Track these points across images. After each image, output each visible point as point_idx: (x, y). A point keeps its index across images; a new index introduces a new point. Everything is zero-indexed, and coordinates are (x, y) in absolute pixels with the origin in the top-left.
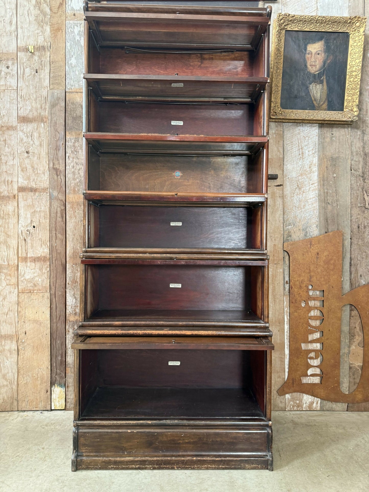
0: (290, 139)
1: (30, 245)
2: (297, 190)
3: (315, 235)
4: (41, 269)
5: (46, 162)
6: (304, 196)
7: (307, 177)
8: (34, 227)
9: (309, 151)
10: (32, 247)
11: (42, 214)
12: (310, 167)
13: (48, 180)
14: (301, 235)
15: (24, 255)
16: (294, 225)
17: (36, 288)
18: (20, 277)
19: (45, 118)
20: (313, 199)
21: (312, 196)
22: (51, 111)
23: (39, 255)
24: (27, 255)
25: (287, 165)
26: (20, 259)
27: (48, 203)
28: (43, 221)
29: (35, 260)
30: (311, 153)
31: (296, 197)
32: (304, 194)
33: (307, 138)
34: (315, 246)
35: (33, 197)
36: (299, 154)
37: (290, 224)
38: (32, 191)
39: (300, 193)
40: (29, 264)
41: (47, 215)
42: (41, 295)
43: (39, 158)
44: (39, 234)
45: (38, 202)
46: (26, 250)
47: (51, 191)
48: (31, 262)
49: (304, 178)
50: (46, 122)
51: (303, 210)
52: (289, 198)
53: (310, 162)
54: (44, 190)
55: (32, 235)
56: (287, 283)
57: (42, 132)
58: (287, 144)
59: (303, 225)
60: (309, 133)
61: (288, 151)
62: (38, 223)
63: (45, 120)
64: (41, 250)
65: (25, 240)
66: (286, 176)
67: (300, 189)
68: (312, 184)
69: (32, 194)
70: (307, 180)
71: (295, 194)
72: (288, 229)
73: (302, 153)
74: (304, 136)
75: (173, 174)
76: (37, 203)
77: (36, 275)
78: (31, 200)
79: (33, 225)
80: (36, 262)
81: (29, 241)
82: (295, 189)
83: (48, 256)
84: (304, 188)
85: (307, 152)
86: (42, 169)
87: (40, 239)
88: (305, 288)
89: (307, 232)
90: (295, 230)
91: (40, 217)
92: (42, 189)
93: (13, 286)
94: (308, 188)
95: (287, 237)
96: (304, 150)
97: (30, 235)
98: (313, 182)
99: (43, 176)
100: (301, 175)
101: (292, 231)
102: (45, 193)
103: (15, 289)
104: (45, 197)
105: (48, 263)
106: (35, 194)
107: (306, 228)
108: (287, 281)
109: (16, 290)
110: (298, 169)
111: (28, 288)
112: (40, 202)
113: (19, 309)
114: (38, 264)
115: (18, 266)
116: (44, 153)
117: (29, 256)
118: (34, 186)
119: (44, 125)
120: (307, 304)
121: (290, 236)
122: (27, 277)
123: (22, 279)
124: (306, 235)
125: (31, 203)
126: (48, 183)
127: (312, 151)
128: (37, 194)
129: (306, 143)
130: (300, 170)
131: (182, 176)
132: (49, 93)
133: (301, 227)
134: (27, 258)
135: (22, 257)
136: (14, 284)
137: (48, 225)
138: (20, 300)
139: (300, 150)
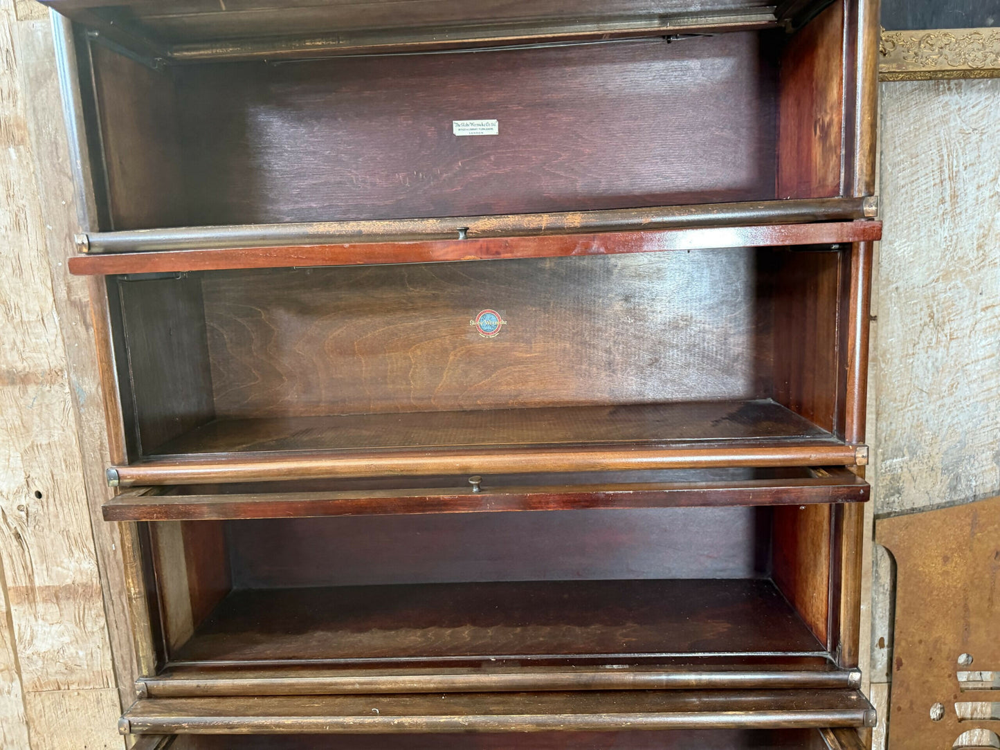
0: (907, 145)
1: (34, 551)
2: (928, 331)
3: (989, 486)
4: (80, 621)
5: (43, 283)
6: (952, 352)
7: (968, 283)
8: (39, 495)
9: (979, 187)
10: (44, 557)
11: (60, 454)
12: (980, 247)
13: (60, 343)
14: (938, 487)
15: (23, 582)
16: (913, 453)
17: (74, 678)
18: (20, 648)
19: (18, 126)
20: (988, 362)
21: (981, 353)
22: (32, 100)
23: (69, 581)
24: (31, 580)
25: (891, 243)
26: (11, 593)
27: (72, 418)
28: (63, 475)
29: (58, 595)
30: (987, 194)
31: (922, 356)
32: (954, 343)
33: (975, 137)
34: (990, 528)
35: (22, 402)
36: (943, 201)
37: (898, 452)
38: (13, 383)
39: (938, 342)
40: (41, 607)
41: (73, 457)
42: (92, 696)
43: (19, 271)
44: (57, 516)
45: (40, 415)
46: (25, 568)
47: (74, 378)
48: (45, 601)
49: (955, 286)
50: (22, 141)
51: (948, 401)
52: (896, 361)
53: (981, 227)
54: (53, 376)
55: (37, 522)
56: (881, 645)
57: (14, 178)
58: (895, 165)
59: (946, 453)
60: (983, 116)
61: (897, 189)
62: (50, 484)
63: (18, 134)
64: (73, 565)
65: (18, 536)
66: (889, 282)
67: (939, 327)
68: (985, 309)
69: (16, 390)
70: (967, 292)
71: (921, 345)
72: (891, 469)
73: (954, 196)
74: (962, 131)
75: (472, 323)
76: (37, 420)
77: (66, 639)
78: (16, 410)
79: (34, 489)
80: (63, 602)
81: (28, 537)
82: (919, 329)
83: (95, 581)
84: (954, 325)
85: (971, 189)
86: (35, 306)
87: (66, 533)
88: (944, 663)
89: (957, 478)
90: (915, 469)
91: (53, 462)
92: (44, 372)
93: (6, 673)
94: (968, 323)
95: (886, 496)
96: (960, 185)
97: (31, 523)
98: (990, 302)
99: (39, 329)
100: (946, 276)
101: (906, 476)
102: (56, 387)
103: (12, 680)
104: (60, 396)
105: (100, 604)
106: (25, 392)
107: (958, 462)
108: (882, 639)
109: (17, 684)
110: (937, 254)
111: (52, 679)
112: (46, 416)
113: (35, 740)
114: (70, 608)
115: (9, 614)
116: (34, 253)
117: (37, 584)
118: (20, 366)
119: (18, 151)
121: (899, 491)
122: (42, 646)
123: (29, 652)
124: (953, 489)
125: (18, 423)
126: (60, 351)
127: (990, 186)
128: (32, 389)
129: (970, 157)
130: (943, 257)
131: (503, 330)
132: (16, 35)
133: (937, 461)
134: (33, 589)
135: (16, 589)
136: (8, 669)
137: (80, 488)
138: (33, 715)
139: (947, 184)
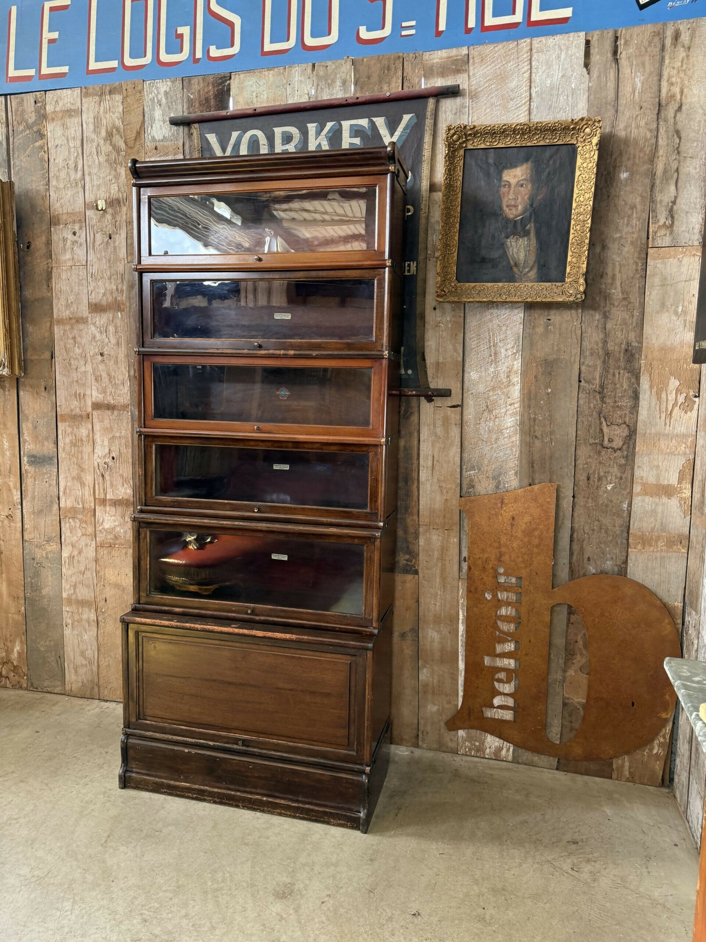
0: (475, 331)
1: (108, 482)
2: (486, 414)
3: (513, 487)
4: (123, 516)
5: (125, 368)
6: (497, 423)
7: (503, 393)
8: (113, 458)
9: (506, 350)
10: (112, 485)
11: (123, 441)
12: (508, 377)
13: (129, 394)
14: (491, 486)
15: (102, 496)
16: (479, 469)
17: (117, 542)
18: (97, 526)
19: (123, 304)
20: (512, 429)
21: (509, 424)
22: (130, 293)
23: (121, 497)
24: (106, 496)
25: (469, 373)
26: (97, 501)
27: (130, 426)
28: (124, 450)
29: (116, 503)
30: (510, 353)
31: (483, 425)
32: (497, 420)
33: (504, 328)
34: (510, 505)
35: (111, 417)
36: (491, 356)
37: (473, 468)
38: (109, 409)
39: (490, 419)
40: (108, 508)
41: (128, 442)
42: (124, 551)
43: (116, 362)
44: (119, 468)
45: (118, 424)
46: (104, 490)
47: (133, 409)
48: (110, 505)
49: (498, 394)
50: (123, 310)
51: (495, 446)
52: (472, 426)
53: (508, 368)
54: (124, 407)
55: (111, 470)
56: (465, 560)
57: (119, 324)
58: (470, 339)
59: (494, 470)
60: (507, 320)
61: (471, 350)
62: (117, 453)
63: (122, 307)
64: (123, 491)
65: (103, 476)
66: (468, 390)
67: (490, 412)
68: (511, 405)
69: (109, 412)
70: (503, 397)
71: (482, 420)
72: (470, 476)
73: (496, 354)
74: (498, 325)
75: (278, 393)
76: (116, 425)
77: (117, 523)
78: (108, 421)
79: (112, 455)
80: (117, 507)
81: (107, 477)
82: (482, 412)
83: (131, 499)
84: (497, 411)
85: (503, 350)
86: (121, 377)
87: (122, 476)
88: (491, 571)
89: (499, 482)
90: (480, 477)
91: (120, 444)
92: (121, 406)
93: (90, 537)
94: (503, 411)
95: (467, 489)
96: (498, 349)
97: (109, 470)
98: (513, 401)
99: (121, 387)
100: (493, 389)
101: (476, 480)
102: (125, 412)
103: (92, 540)
104: (126, 417)
105: (132, 509)
106: (113, 413)
107: (499, 476)
108: (465, 558)
109: (94, 542)
110: (489, 379)
111: (108, 541)
112: (120, 424)
113: (98, 568)
114: (120, 509)
115: (95, 510)
116: (123, 356)
117: (108, 497)
118: (112, 402)
119: (121, 314)
120: (495, 596)
121: (473, 487)
122: (107, 525)
123: (101, 528)
124: (497, 487)
125: (109, 426)
126: (128, 397)
127: (511, 350)
128: (116, 412)
129: (502, 337)
130: (492, 381)
131: (289, 396)
132: (126, 269)
133: (490, 474)
134: (106, 500)
135: (99, 499)
136: (91, 535)
137: (130, 456)
138: (99, 557)
139: (492, 348)
